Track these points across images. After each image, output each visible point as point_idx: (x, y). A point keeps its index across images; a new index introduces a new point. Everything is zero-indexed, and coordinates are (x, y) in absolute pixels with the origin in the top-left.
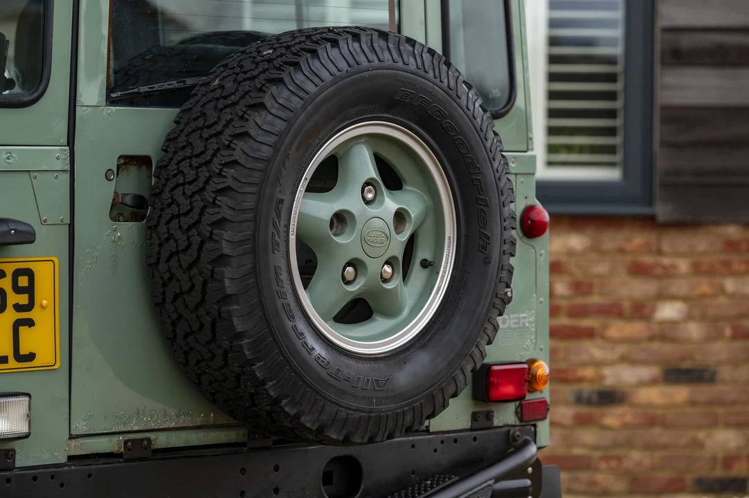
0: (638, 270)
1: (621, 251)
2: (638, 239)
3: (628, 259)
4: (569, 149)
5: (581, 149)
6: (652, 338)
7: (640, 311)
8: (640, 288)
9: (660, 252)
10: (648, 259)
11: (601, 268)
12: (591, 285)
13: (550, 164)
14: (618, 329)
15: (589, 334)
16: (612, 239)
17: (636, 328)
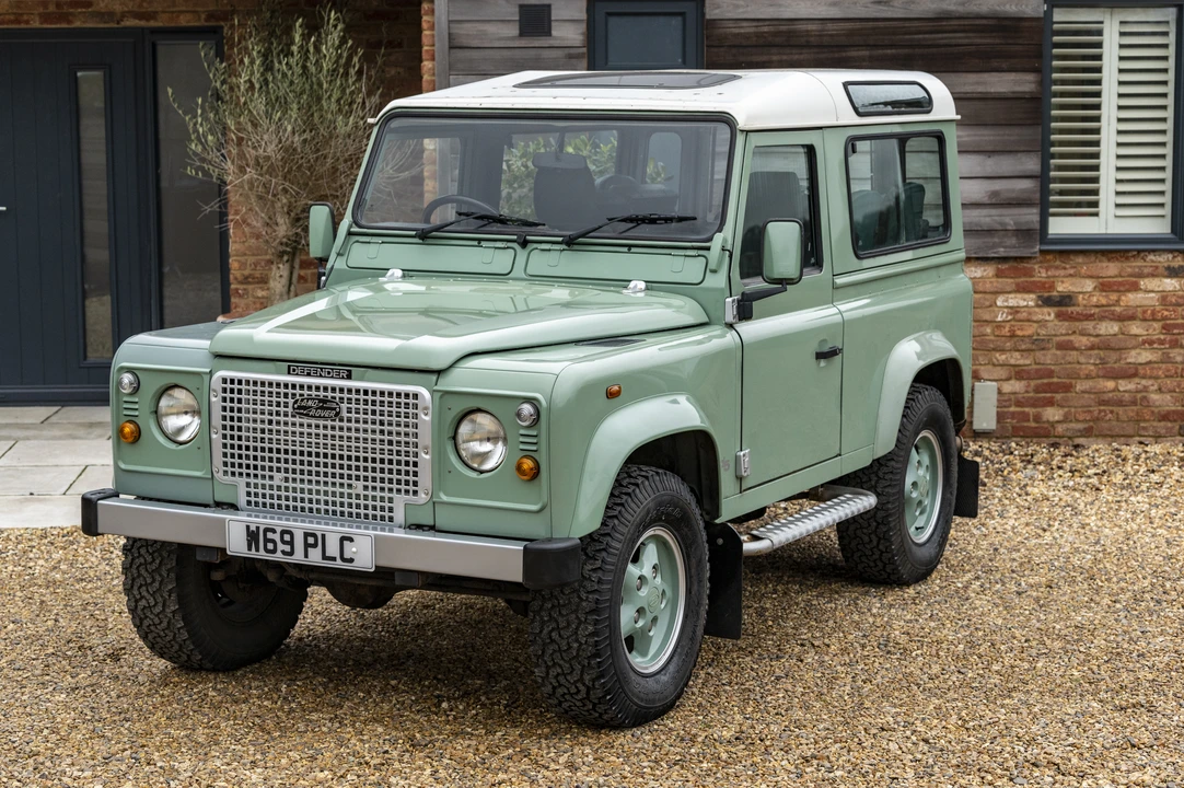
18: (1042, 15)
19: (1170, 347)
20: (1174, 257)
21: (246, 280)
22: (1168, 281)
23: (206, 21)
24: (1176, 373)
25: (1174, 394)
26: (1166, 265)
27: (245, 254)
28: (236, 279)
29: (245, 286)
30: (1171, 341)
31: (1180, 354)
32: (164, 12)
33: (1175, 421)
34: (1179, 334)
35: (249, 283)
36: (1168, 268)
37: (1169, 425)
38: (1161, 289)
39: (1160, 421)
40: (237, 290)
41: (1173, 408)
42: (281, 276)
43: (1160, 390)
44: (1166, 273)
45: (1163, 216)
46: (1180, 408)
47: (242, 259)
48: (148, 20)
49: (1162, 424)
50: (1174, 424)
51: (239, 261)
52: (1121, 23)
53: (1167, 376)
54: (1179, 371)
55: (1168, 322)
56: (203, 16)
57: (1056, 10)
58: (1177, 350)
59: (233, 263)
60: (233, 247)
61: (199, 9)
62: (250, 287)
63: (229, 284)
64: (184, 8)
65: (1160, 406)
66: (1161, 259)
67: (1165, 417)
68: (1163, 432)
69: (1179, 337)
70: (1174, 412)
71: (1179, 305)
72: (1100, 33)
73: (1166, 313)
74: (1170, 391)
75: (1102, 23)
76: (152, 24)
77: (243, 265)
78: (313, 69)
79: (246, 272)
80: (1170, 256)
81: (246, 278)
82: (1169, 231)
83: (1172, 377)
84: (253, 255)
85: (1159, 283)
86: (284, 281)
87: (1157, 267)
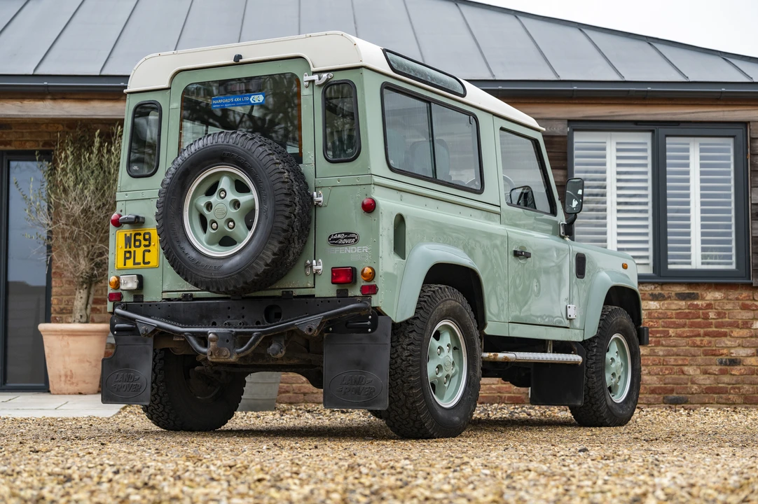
0: (745, 307)
1: (737, 299)
2: (745, 294)
3: (741, 302)
4: (711, 257)
5: (716, 257)
6: (751, 337)
7: (746, 325)
8: (746, 315)
9: (754, 300)
10: (749, 302)
11: (729, 306)
12: (725, 314)
13: (703, 263)
14: (736, 333)
15: (725, 335)
16: (733, 294)
17: (745, 332)
18: (566, 134)
19: (655, 346)
20: (655, 288)
21: (61, 312)
22: (652, 303)
23: (43, 146)
24: (660, 362)
25: (659, 376)
26: (650, 292)
27: (61, 295)
28: (55, 310)
29: (61, 315)
30: (655, 342)
31: (661, 350)
32: (15, 141)
33: (660, 394)
34: (660, 337)
35: (63, 313)
36: (652, 295)
37: (657, 396)
38: (647, 308)
39: (650, 394)
40: (55, 318)
41: (659, 385)
42: (81, 298)
43: (649, 373)
44: (651, 298)
45: (647, 264)
46: (663, 385)
47: (60, 298)
48: (5, 145)
49: (652, 395)
50: (659, 396)
51: (58, 299)
52: (618, 143)
53: (653, 365)
54: (662, 361)
55: (653, 329)
56: (41, 144)
57: (576, 134)
58: (659, 348)
59: (54, 300)
60: (54, 290)
61: (39, 139)
62: (64, 316)
63: (51, 314)
64: (29, 139)
65: (650, 384)
66: (647, 289)
67: (653, 391)
68: (653, 400)
69: (661, 339)
70: (659, 387)
71: (660, 318)
72: (604, 149)
73: (651, 323)
74: (656, 374)
75: (605, 143)
76: (9, 148)
77: (60, 302)
78: (105, 162)
79: (62, 306)
80: (653, 287)
81: (62, 310)
82: (652, 272)
83: (657, 365)
84: (67, 295)
85: (646, 304)
86: (84, 301)
87: (645, 294)
